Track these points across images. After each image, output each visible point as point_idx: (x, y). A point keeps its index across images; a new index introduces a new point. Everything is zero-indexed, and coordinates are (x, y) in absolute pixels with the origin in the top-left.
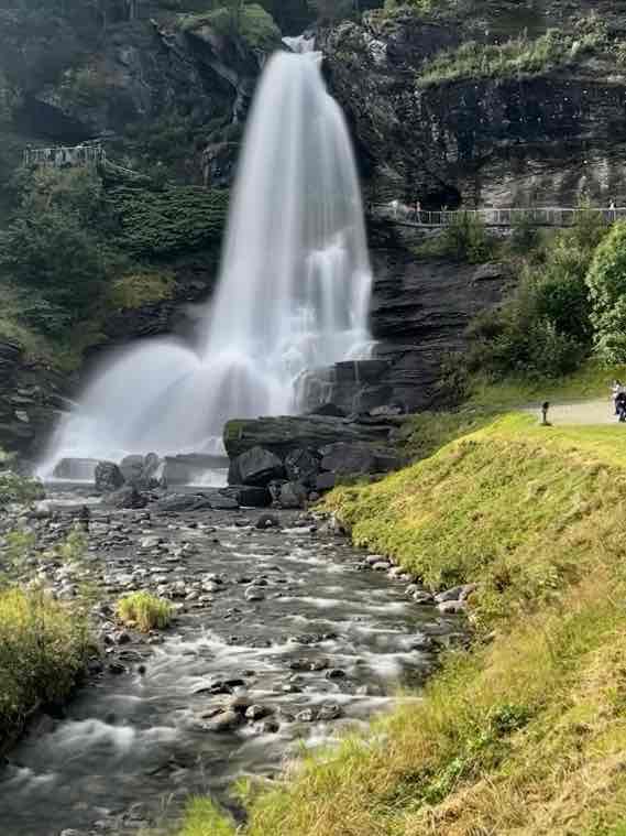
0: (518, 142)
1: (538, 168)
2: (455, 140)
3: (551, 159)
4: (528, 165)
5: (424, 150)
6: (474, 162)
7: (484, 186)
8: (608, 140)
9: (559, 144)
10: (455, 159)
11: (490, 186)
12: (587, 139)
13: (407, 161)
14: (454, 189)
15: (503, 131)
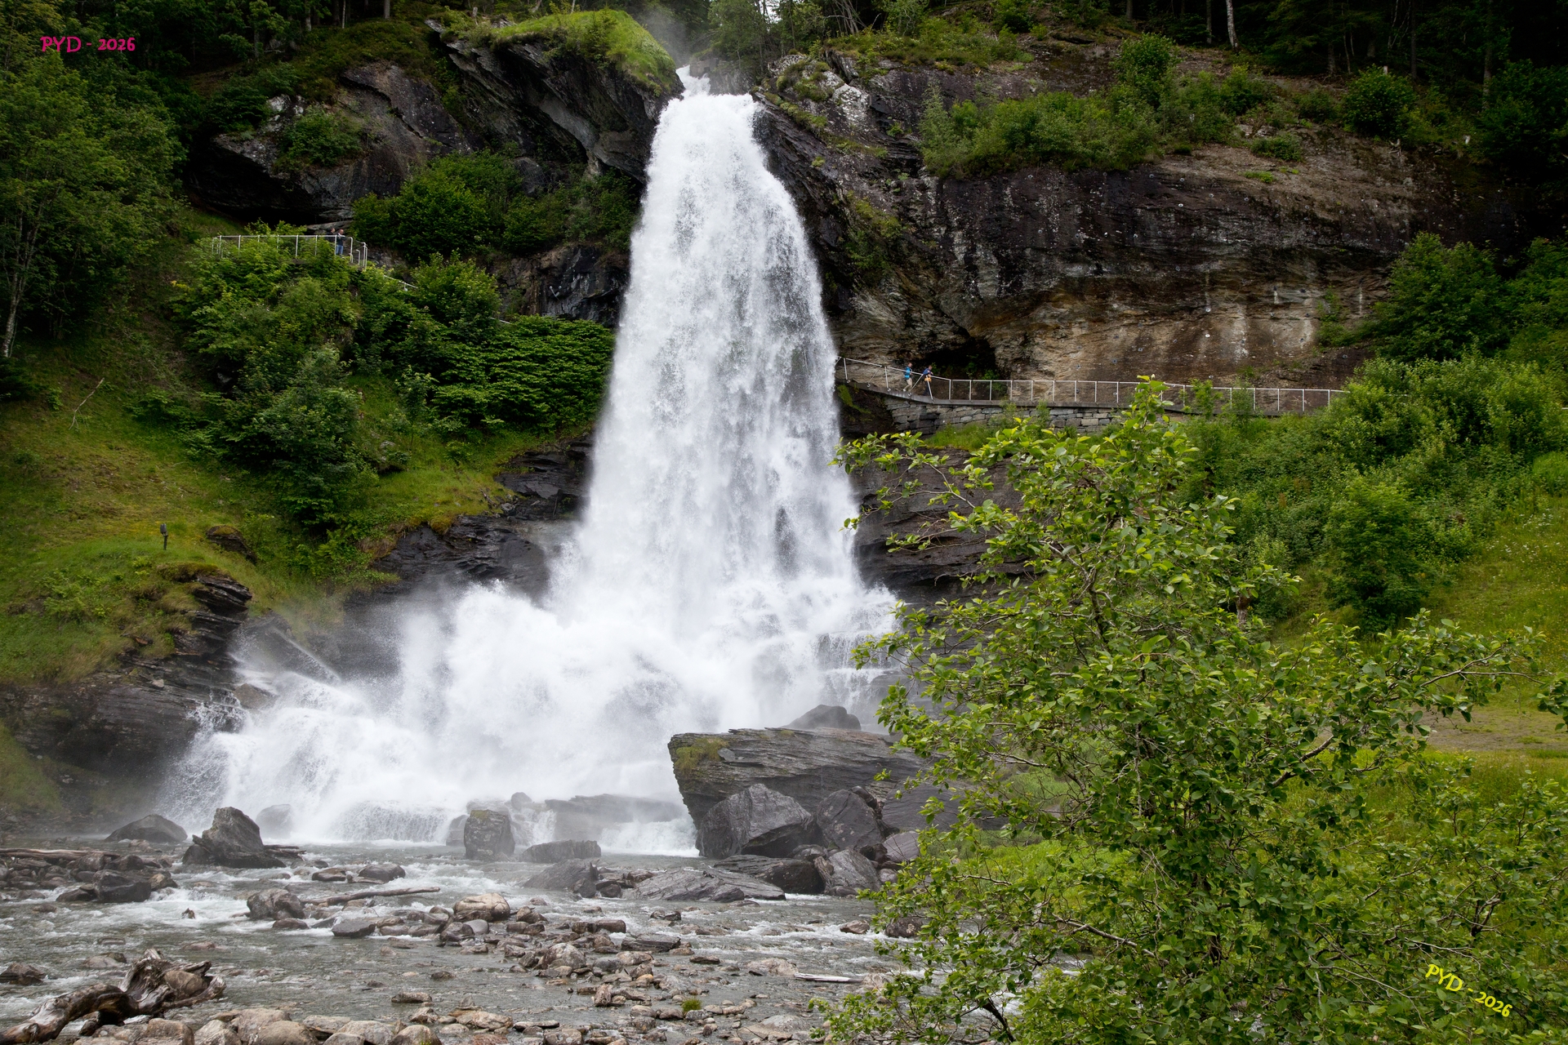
0: (1099, 271)
1: (1127, 316)
2: (995, 261)
3: (1151, 302)
4: (1112, 311)
5: (939, 275)
6: (1026, 298)
7: (1038, 340)
8: (1246, 276)
9: (1167, 278)
10: (992, 293)
11: (1050, 341)
12: (1213, 274)
13: (905, 291)
14: (984, 343)
15: (1075, 251)
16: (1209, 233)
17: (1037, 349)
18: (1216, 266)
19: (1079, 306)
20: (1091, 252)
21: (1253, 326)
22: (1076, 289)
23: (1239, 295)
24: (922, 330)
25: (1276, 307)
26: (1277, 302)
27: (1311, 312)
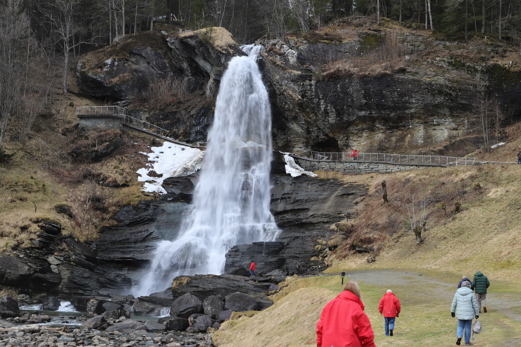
0: (371, 113)
1: (382, 129)
2: (334, 110)
3: (391, 124)
4: (378, 127)
5: (316, 116)
6: (345, 123)
7: (351, 138)
8: (423, 114)
9: (395, 115)
10: (334, 122)
11: (355, 139)
12: (411, 113)
13: (306, 121)
14: (334, 139)
15: (362, 106)
16: (409, 99)
17: (350, 141)
18: (412, 111)
19: (365, 126)
20: (366, 107)
21: (427, 132)
22: (363, 119)
23: (421, 121)
24: (314, 135)
25: (435, 125)
26: (435, 123)
27: (448, 127)
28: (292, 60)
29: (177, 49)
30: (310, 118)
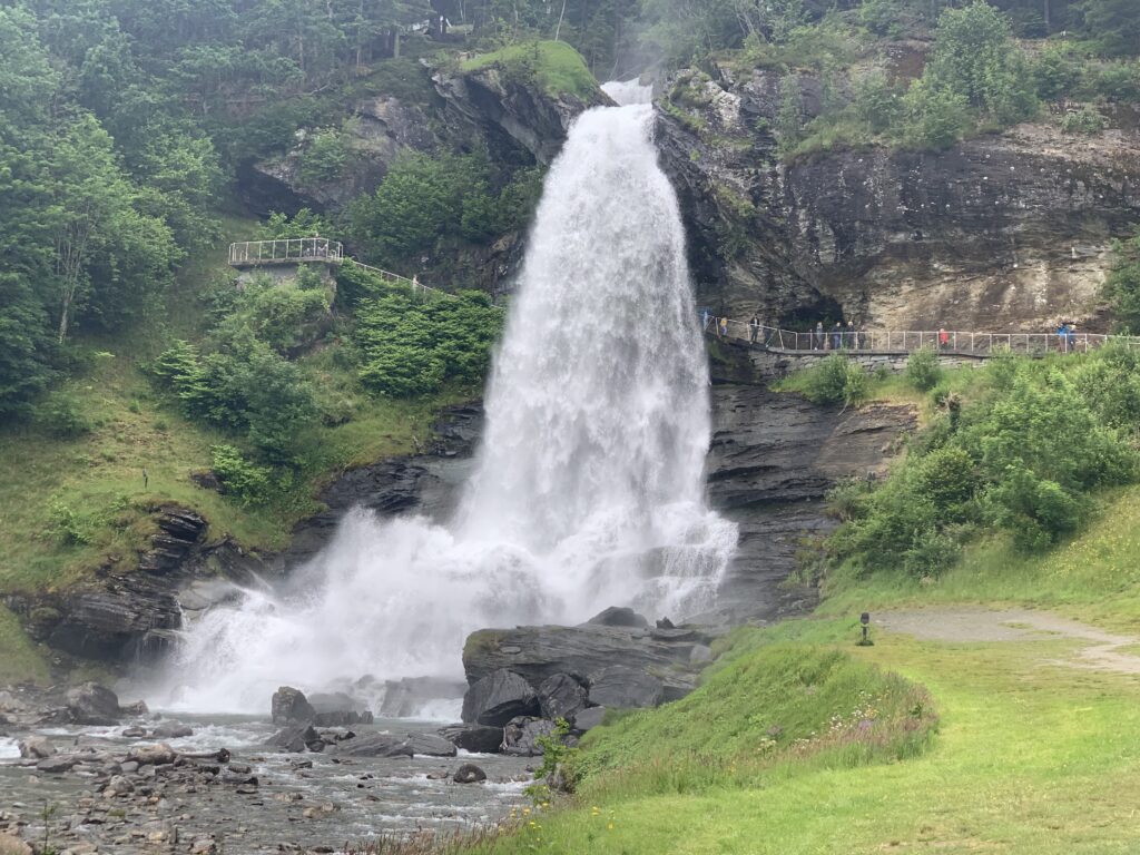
0: (919, 237)
1: (947, 274)
2: (831, 233)
3: (967, 261)
4: (934, 269)
5: (790, 246)
6: (858, 263)
7: (873, 297)
8: (1046, 235)
9: (977, 240)
10: (831, 259)
11: (882, 298)
12: (1017, 234)
13: (766, 260)
14: (833, 300)
15: (898, 221)
16: (1010, 201)
17: (872, 305)
18: (1019, 228)
19: (905, 267)
20: (911, 221)
21: (1054, 277)
22: (901, 252)
23: (1042, 252)
24: (784, 292)
25: (1074, 261)
26: (1074, 256)
27: (1105, 264)
28: (729, 116)
29: (458, 99)
30: (774, 252)
